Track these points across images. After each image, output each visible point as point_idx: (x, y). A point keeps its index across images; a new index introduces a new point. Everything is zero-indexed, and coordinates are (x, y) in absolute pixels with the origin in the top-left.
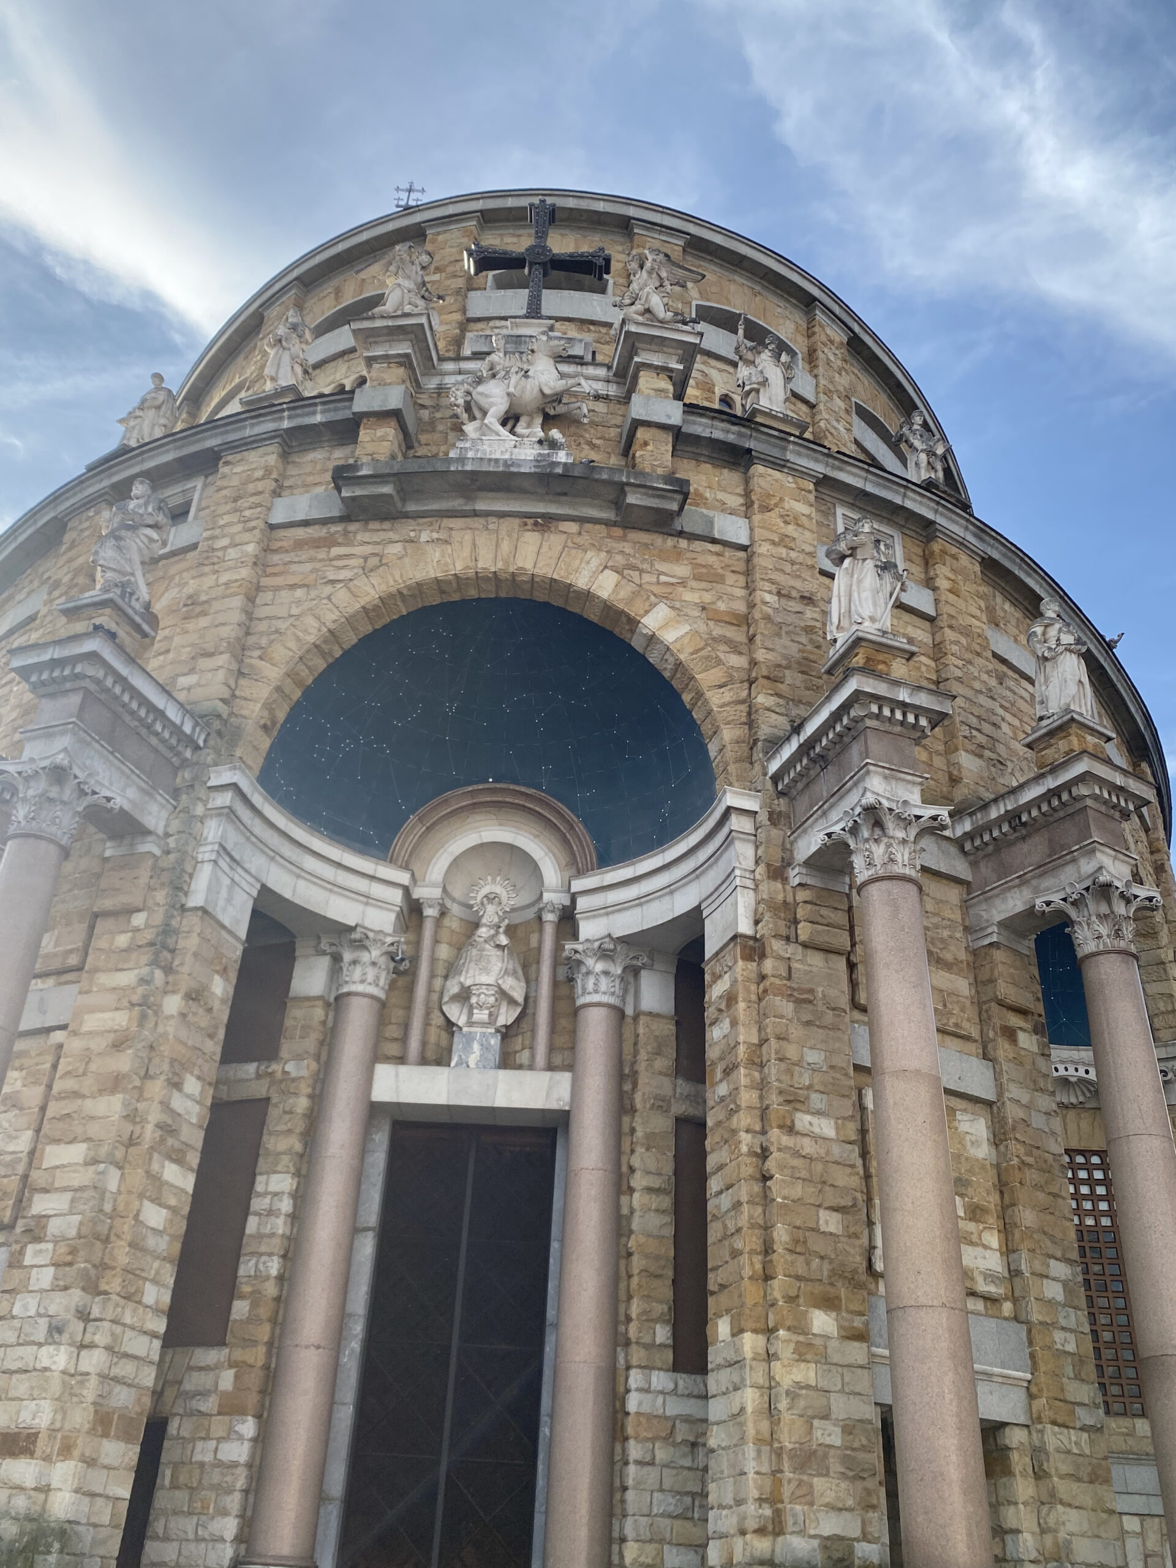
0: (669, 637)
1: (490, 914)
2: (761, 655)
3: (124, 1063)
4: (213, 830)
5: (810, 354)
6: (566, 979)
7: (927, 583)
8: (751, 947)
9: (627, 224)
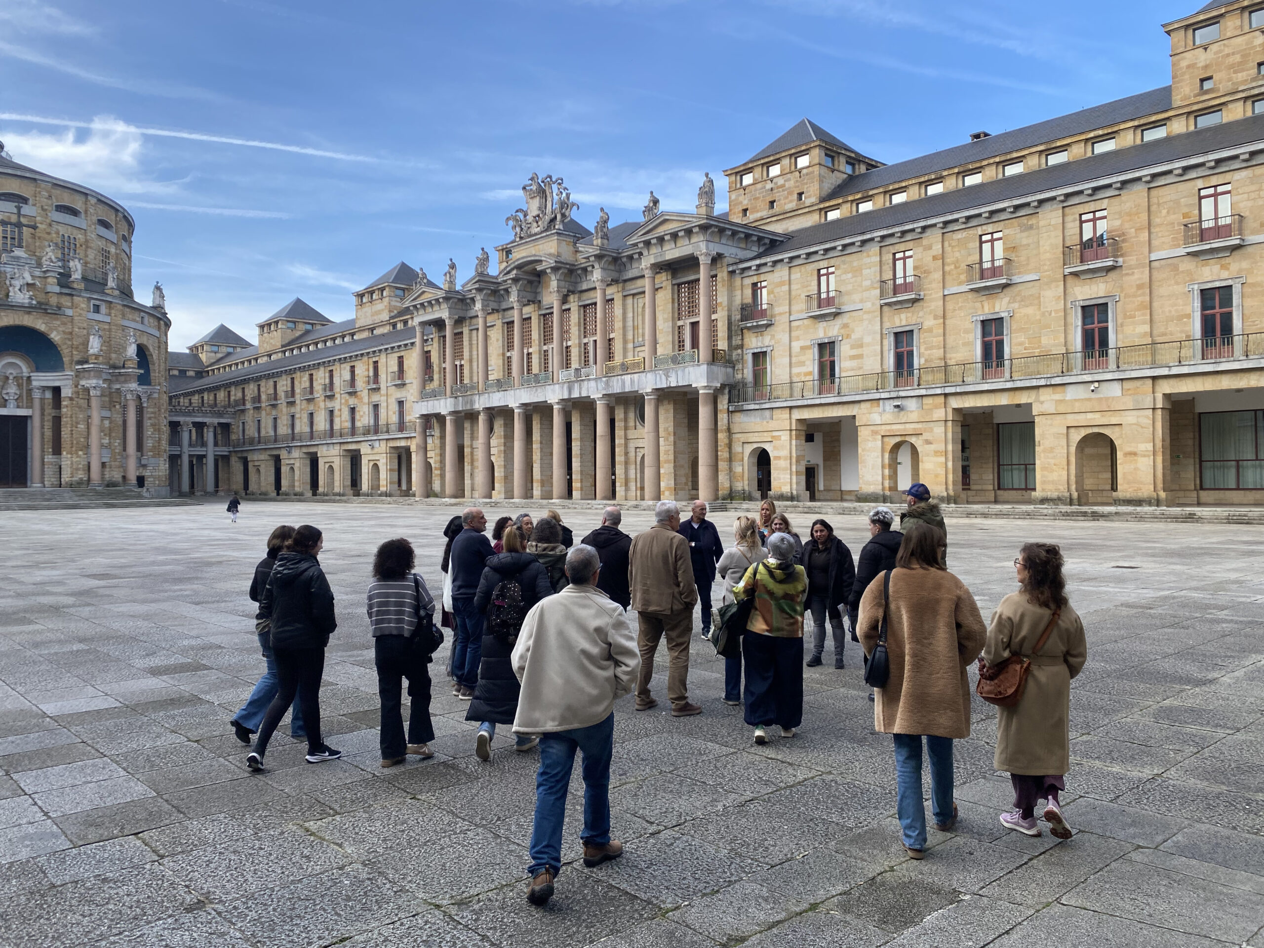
0: (57, 339)
2: (75, 343)
5: (86, 212)
6: (30, 391)
7: (109, 315)
8: (71, 399)
9: (35, 180)
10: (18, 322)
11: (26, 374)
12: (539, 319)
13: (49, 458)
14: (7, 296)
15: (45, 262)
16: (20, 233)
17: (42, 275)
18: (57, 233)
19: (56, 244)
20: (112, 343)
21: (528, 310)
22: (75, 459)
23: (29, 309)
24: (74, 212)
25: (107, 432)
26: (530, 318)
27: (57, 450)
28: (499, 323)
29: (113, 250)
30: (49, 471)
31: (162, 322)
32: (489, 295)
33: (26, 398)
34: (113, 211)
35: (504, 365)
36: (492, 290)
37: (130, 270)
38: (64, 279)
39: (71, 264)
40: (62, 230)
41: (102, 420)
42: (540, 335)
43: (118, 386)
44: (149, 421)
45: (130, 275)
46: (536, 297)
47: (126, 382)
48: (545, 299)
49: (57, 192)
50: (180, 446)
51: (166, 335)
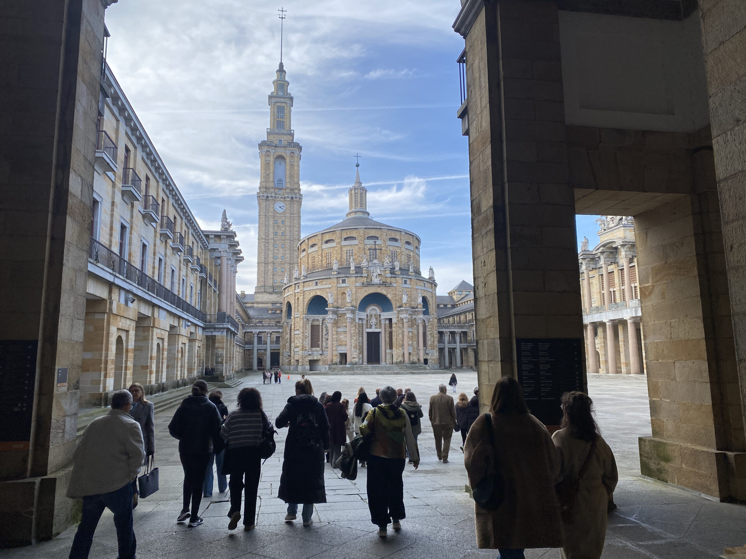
0: (390, 297)
1: (373, 315)
2: (397, 298)
3: (355, 334)
4: (356, 316)
5: (401, 240)
6: (380, 321)
7: (411, 284)
8: (396, 324)
9: (381, 229)
10: (375, 292)
11: (379, 314)
12: (618, 272)
13: (388, 351)
14: (371, 280)
15: (385, 264)
16: (376, 252)
17: (384, 270)
18: (390, 250)
19: (389, 256)
20: (412, 297)
21: (611, 268)
22: (398, 351)
23: (379, 285)
24: (396, 240)
25: (411, 338)
26: (613, 272)
27: (391, 348)
28: (597, 275)
29: (412, 254)
30: (388, 357)
31: (433, 285)
32: (590, 261)
33: (379, 324)
34: (412, 237)
35: (601, 298)
36: (591, 258)
37: (419, 262)
38: (392, 271)
39: (395, 263)
40: (391, 248)
41: (409, 333)
42: (619, 280)
43: (414, 317)
44: (429, 332)
45: (419, 264)
46: (616, 261)
47: (418, 314)
48: (620, 261)
49: (390, 232)
50: (444, 343)
51: (435, 291)
